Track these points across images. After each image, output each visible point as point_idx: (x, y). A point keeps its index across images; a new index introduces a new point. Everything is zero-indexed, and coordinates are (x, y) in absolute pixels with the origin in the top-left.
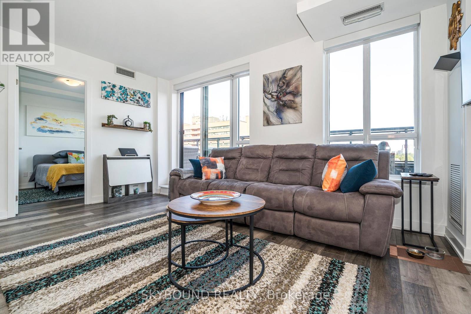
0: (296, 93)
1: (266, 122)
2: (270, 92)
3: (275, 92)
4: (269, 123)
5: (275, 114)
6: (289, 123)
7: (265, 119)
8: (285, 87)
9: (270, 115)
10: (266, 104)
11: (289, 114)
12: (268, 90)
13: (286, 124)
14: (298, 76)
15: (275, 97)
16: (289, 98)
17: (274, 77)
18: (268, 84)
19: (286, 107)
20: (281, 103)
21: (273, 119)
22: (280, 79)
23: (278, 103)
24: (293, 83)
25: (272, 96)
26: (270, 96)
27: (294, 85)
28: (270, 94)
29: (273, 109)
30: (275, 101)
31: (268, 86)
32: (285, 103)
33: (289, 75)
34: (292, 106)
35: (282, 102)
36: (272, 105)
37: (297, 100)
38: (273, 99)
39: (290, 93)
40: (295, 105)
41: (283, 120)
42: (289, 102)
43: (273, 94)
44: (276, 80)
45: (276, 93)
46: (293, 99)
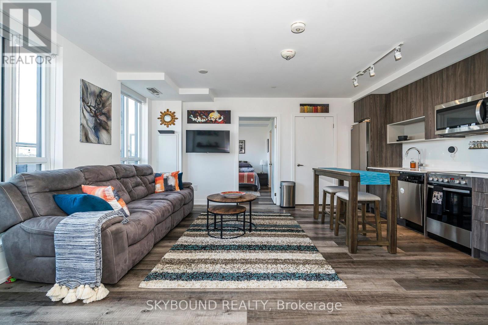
0: (109, 118)
1: (84, 138)
2: (89, 105)
3: (93, 106)
4: (88, 140)
5: (93, 131)
6: (104, 144)
8: (101, 106)
9: (89, 131)
10: (85, 117)
11: (103, 134)
12: (86, 100)
13: (102, 144)
14: (110, 101)
15: (93, 112)
16: (103, 118)
17: (93, 89)
18: (87, 94)
19: (102, 127)
20: (98, 121)
21: (92, 137)
22: (98, 96)
23: (96, 120)
24: (107, 106)
25: (91, 109)
26: (89, 109)
27: (107, 107)
28: (89, 107)
29: (91, 125)
30: (93, 116)
31: (87, 97)
32: (101, 123)
33: (105, 95)
34: (106, 127)
35: (99, 120)
36: (91, 123)
37: (109, 123)
38: (92, 114)
39: (104, 114)
40: (107, 128)
41: (100, 140)
42: (104, 123)
43: (92, 108)
44: (93, 94)
45: (94, 108)
46: (106, 121)
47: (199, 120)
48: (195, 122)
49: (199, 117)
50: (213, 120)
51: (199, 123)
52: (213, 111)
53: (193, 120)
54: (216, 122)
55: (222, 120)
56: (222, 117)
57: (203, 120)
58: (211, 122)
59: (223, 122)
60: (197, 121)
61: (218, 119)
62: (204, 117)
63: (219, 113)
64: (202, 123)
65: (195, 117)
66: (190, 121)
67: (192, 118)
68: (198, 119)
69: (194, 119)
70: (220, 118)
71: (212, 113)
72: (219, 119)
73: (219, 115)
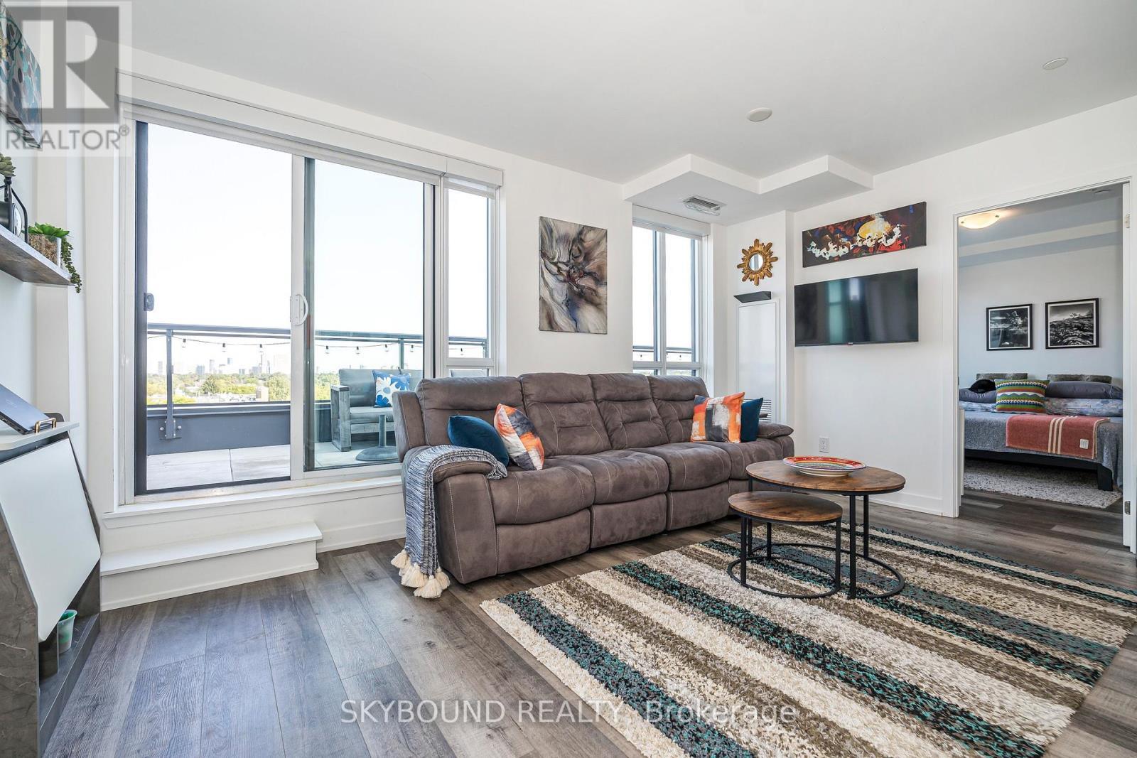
0: (600, 279)
1: (545, 323)
2: (555, 260)
3: (563, 263)
4: (553, 326)
5: (565, 308)
6: (589, 332)
7: (544, 315)
8: (581, 259)
9: (554, 308)
10: (546, 284)
11: (588, 314)
12: (550, 254)
13: (584, 332)
14: (601, 248)
15: (565, 273)
16: (587, 282)
17: (563, 231)
18: (551, 242)
19: (583, 300)
20: (575, 288)
21: (561, 318)
22: (574, 241)
23: (570, 288)
24: (595, 258)
25: (559, 269)
26: (554, 269)
27: (596, 260)
28: (555, 264)
29: (560, 297)
30: (565, 281)
31: (552, 247)
32: (582, 292)
33: (590, 237)
34: (593, 300)
35: (577, 287)
36: (560, 291)
37: (601, 290)
38: (561, 278)
39: (590, 274)
40: (597, 300)
41: (579, 325)
42: (590, 291)
43: (560, 265)
44: (564, 239)
45: (567, 266)
46: (594, 288)
47: (832, 251)
48: (822, 261)
49: (830, 245)
50: (870, 244)
51: (832, 260)
52: (869, 218)
53: (817, 255)
54: (878, 248)
55: (898, 239)
56: (897, 231)
57: (842, 251)
58: (865, 251)
59: (901, 245)
60: (827, 257)
61: (884, 238)
62: (844, 240)
63: (885, 220)
64: (840, 258)
65: (820, 247)
66: (809, 260)
67: (814, 251)
68: (828, 249)
69: (818, 253)
70: (891, 235)
71: (867, 225)
72: (887, 238)
73: (887, 225)
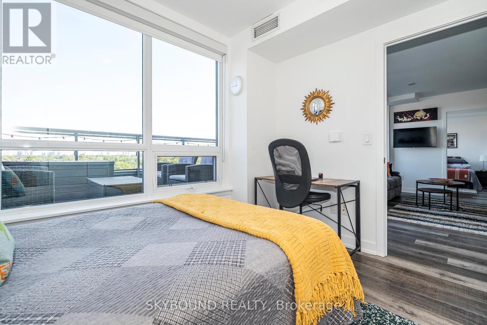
47: (405, 119)
48: (401, 122)
49: (404, 117)
50: (419, 118)
51: (405, 122)
52: (418, 111)
54: (421, 120)
55: (428, 117)
56: (428, 115)
57: (409, 120)
58: (417, 120)
59: (430, 119)
60: (403, 121)
61: (424, 117)
62: (410, 116)
64: (408, 122)
65: (401, 117)
66: (396, 121)
67: (398, 119)
68: (404, 118)
69: (400, 119)
70: (426, 116)
71: (418, 113)
72: (425, 117)
73: (425, 113)
